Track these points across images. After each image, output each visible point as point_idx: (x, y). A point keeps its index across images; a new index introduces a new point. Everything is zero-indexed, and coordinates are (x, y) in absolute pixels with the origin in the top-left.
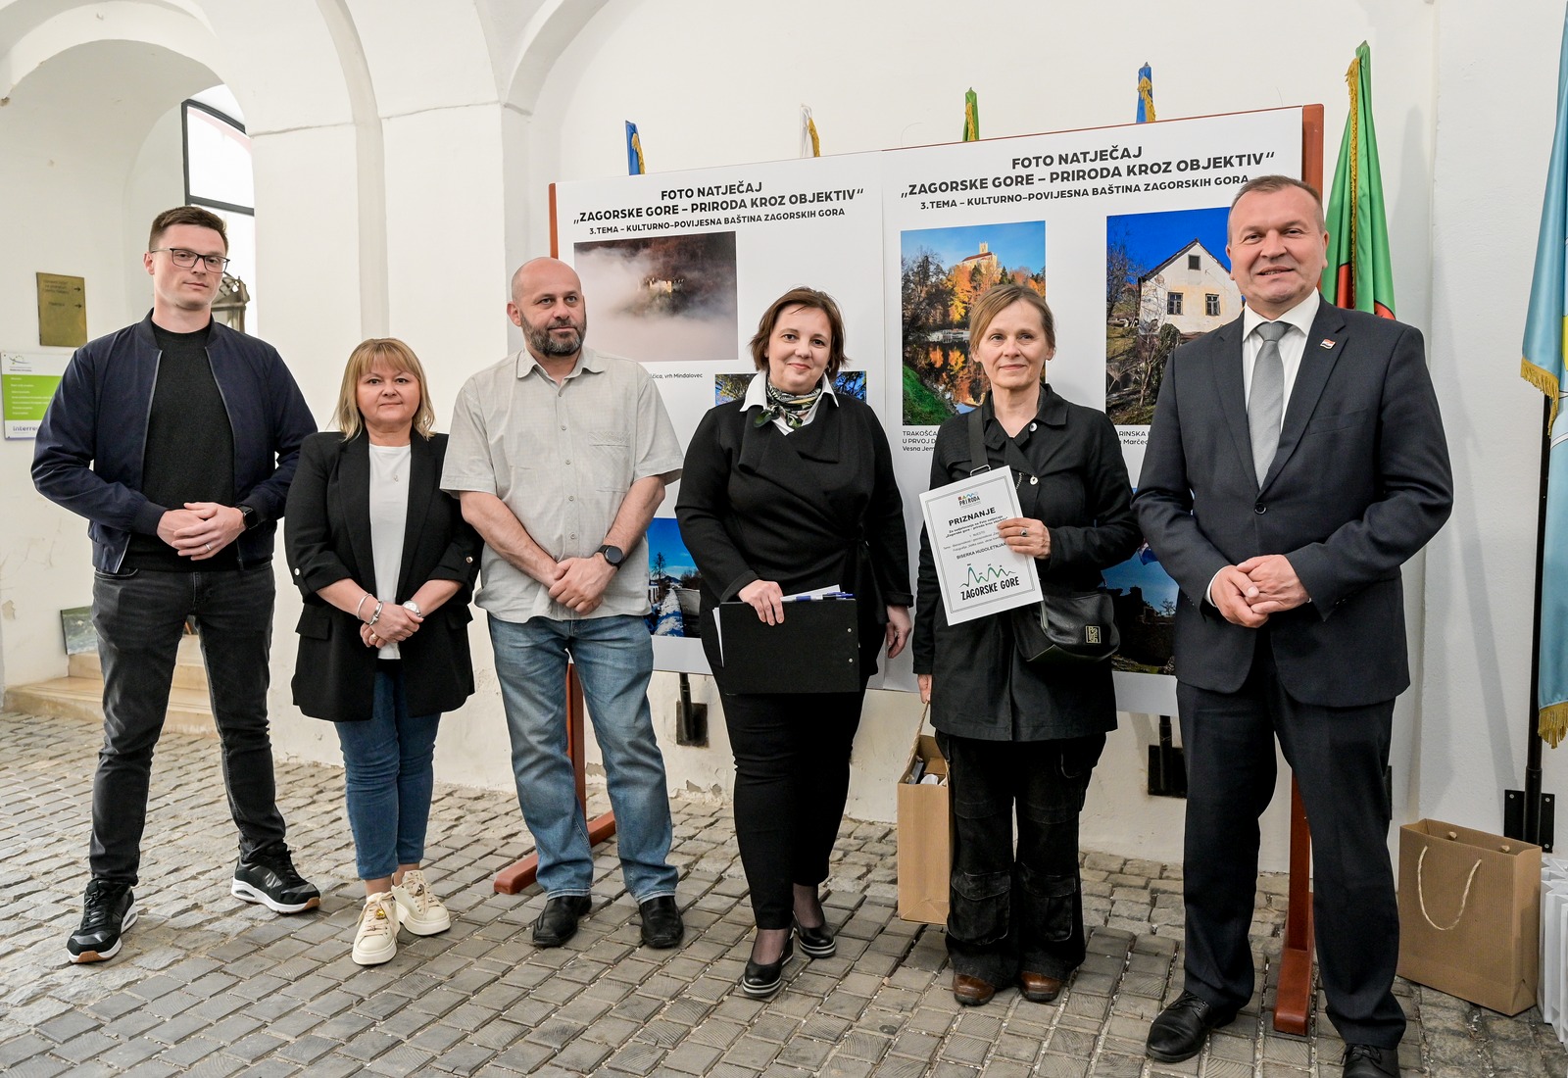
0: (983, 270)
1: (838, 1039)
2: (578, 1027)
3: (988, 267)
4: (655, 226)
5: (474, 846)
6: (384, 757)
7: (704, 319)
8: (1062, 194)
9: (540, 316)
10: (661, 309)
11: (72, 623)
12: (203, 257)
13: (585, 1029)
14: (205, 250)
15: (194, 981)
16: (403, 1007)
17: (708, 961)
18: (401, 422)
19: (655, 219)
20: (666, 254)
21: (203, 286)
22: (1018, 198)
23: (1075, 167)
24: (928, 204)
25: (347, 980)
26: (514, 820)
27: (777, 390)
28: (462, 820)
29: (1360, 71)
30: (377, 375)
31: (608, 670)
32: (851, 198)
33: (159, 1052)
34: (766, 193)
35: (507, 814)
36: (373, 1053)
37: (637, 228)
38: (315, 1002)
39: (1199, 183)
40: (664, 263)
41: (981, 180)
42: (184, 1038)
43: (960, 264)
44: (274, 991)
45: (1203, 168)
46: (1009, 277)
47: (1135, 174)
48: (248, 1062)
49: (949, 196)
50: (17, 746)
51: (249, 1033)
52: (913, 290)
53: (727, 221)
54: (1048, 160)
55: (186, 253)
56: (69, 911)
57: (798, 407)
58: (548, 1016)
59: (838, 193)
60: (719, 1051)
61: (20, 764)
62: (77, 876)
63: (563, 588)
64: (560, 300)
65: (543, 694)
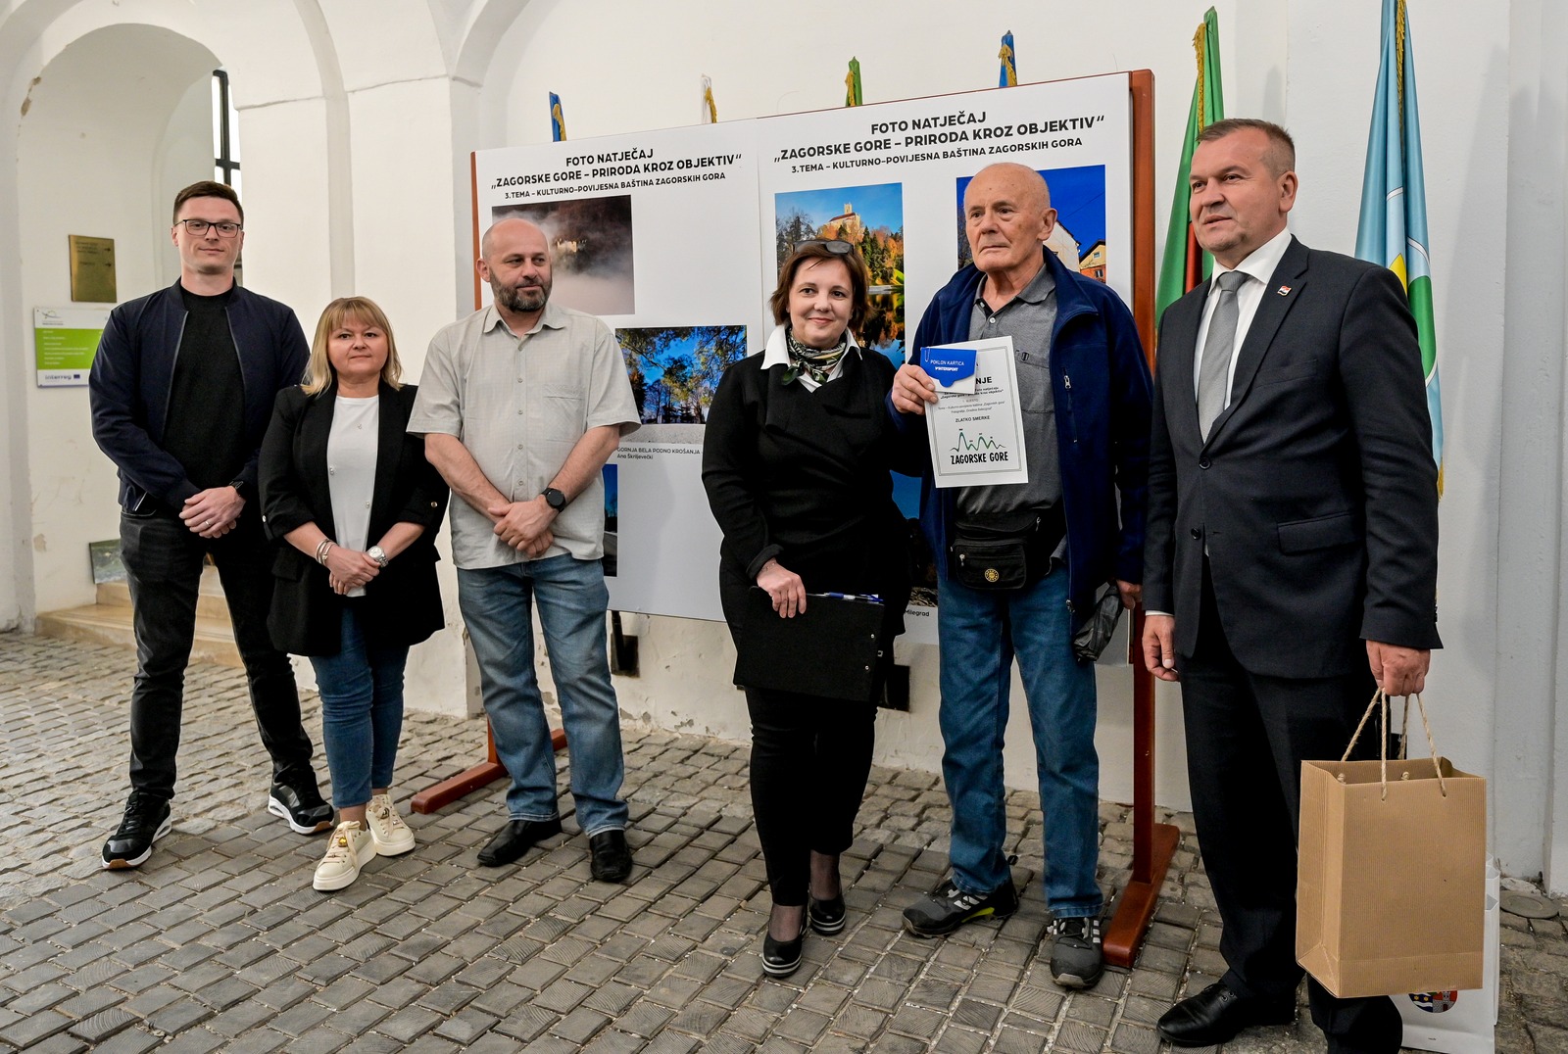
0: (848, 230)
1: (678, 959)
2: (442, 941)
3: (852, 227)
4: (561, 191)
5: (409, 767)
6: (353, 689)
7: (605, 277)
8: (916, 157)
9: (511, 275)
10: (568, 267)
11: (100, 555)
12: (214, 225)
13: (448, 943)
14: (215, 217)
15: (109, 889)
16: (290, 918)
17: (585, 881)
18: (370, 374)
19: (562, 184)
20: (572, 216)
21: (218, 250)
22: (877, 162)
23: (927, 132)
24: (798, 168)
25: (248, 892)
26: (456, 742)
27: (801, 346)
28: (408, 743)
29: (1208, 35)
30: (347, 330)
31: (561, 610)
32: (731, 162)
33: (56, 956)
34: (657, 159)
35: (450, 738)
36: (245, 960)
37: (546, 193)
38: (212, 912)
39: (1037, 146)
40: (570, 225)
41: (845, 145)
42: (82, 944)
43: (827, 224)
44: (179, 901)
45: (1041, 131)
46: (871, 236)
47: (980, 138)
48: (130, 967)
49: (816, 160)
50: (35, 667)
51: (142, 940)
52: (787, 249)
53: (623, 185)
54: (903, 126)
55: (199, 223)
56: (22, 823)
57: (823, 362)
58: (418, 930)
59: (719, 158)
60: (563, 967)
61: (32, 684)
62: (43, 790)
63: (504, 527)
64: (528, 260)
65: (501, 630)
